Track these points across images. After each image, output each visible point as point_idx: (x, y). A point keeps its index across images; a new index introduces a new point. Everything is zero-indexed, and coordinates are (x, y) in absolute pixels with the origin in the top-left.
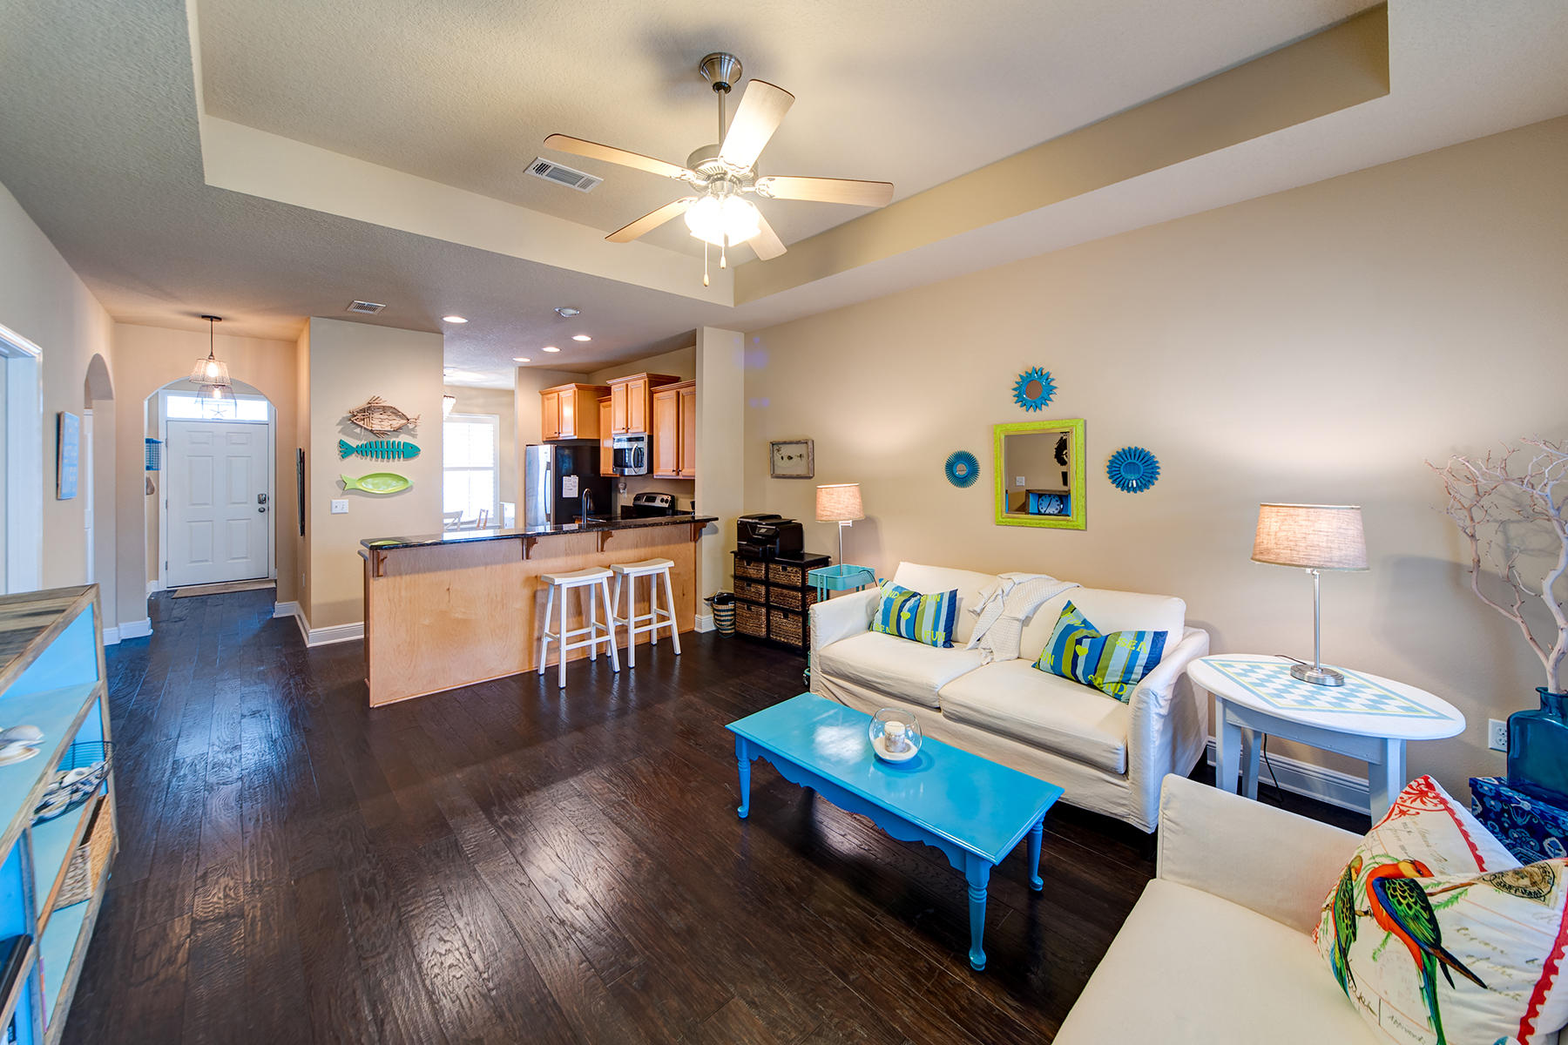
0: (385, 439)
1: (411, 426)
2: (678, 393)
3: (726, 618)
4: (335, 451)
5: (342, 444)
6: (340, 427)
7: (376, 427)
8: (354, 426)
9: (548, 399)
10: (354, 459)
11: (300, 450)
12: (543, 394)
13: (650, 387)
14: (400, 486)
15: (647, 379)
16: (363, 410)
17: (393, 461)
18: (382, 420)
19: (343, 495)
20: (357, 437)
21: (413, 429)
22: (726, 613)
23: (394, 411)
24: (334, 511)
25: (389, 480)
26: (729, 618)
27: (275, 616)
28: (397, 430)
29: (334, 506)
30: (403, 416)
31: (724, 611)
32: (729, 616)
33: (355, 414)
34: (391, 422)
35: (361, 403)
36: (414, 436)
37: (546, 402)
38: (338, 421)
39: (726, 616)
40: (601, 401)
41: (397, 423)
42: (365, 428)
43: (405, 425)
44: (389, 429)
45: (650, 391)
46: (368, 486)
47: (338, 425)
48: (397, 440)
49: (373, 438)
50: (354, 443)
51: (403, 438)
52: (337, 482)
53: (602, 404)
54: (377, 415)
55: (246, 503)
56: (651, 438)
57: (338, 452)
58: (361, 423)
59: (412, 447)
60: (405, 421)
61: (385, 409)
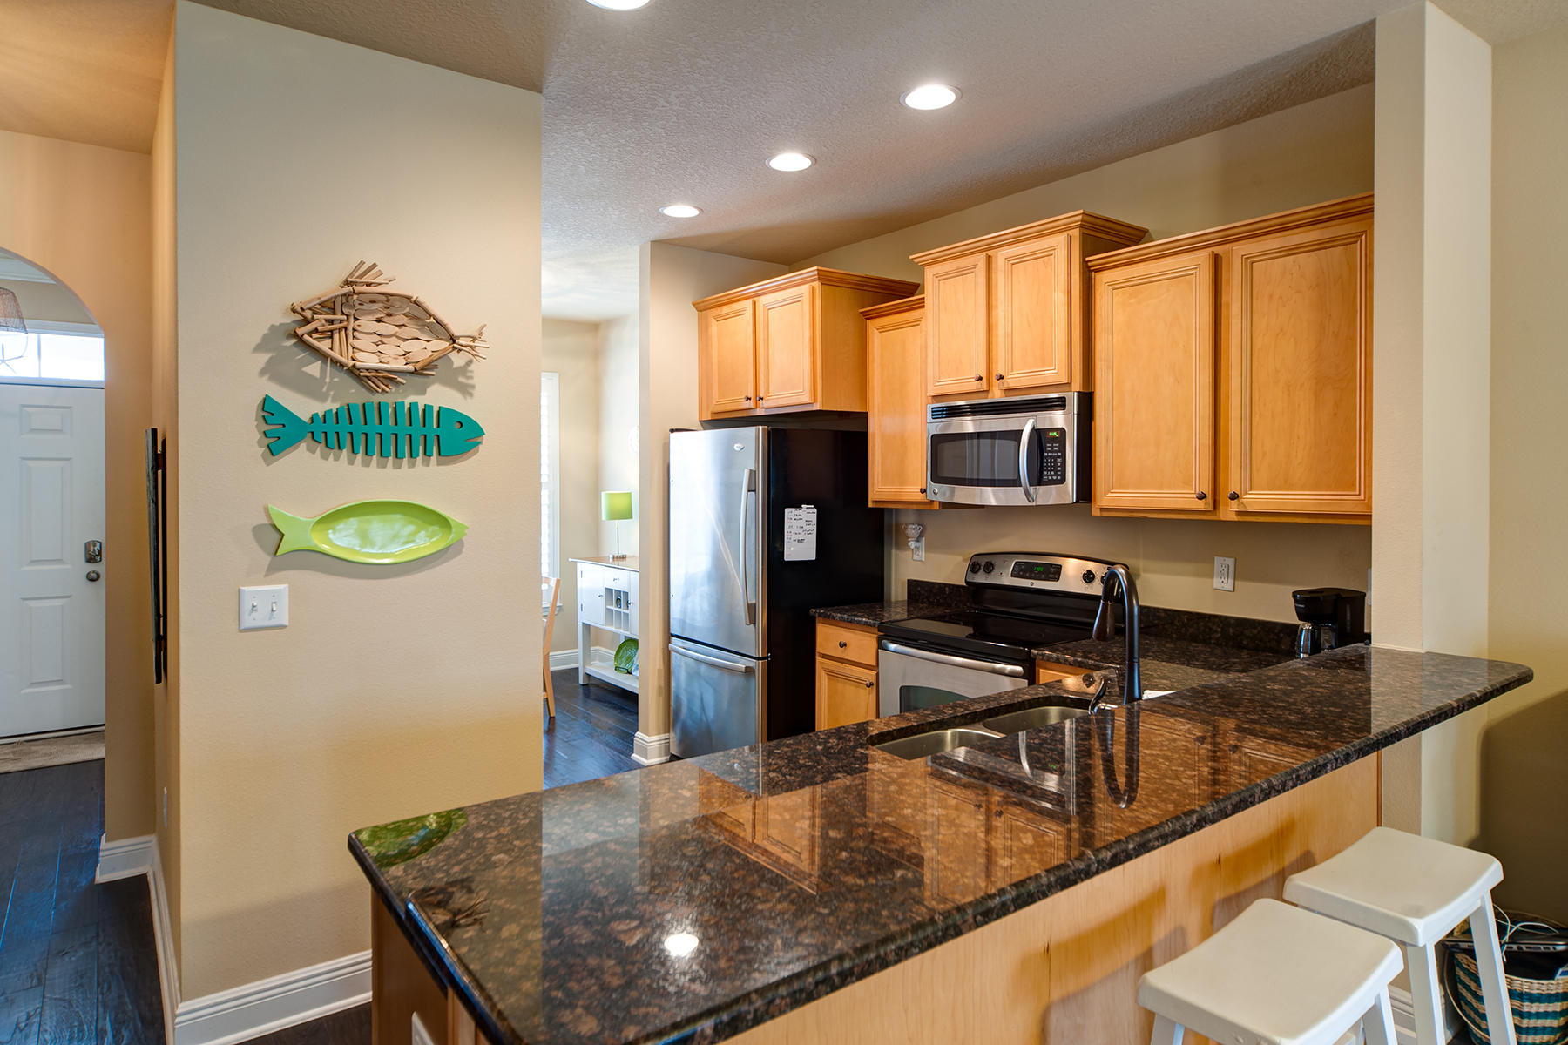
0: (390, 397)
1: (458, 360)
2: (1217, 261)
3: (1540, 1023)
4: (249, 433)
5: (269, 410)
6: (264, 358)
7: (368, 360)
8: (303, 355)
9: (720, 319)
10: (302, 458)
11: (154, 432)
12: (701, 307)
13: (1084, 254)
14: (425, 543)
15: (1076, 233)
16: (329, 306)
17: (412, 465)
18: (381, 339)
19: (272, 569)
20: (310, 388)
21: (464, 370)
22: (1542, 1008)
23: (418, 312)
24: (248, 621)
25: (401, 525)
26: (1548, 1022)
27: (100, 878)
28: (422, 372)
29: (246, 607)
30: (438, 328)
31: (1538, 998)
32: (1555, 1015)
33: (308, 314)
34: (406, 346)
35: (322, 282)
36: (466, 390)
37: (714, 327)
38: (257, 339)
39: (1538, 1015)
40: (869, 316)
41: (424, 348)
42: (335, 362)
43: (444, 355)
44: (399, 365)
45: (1084, 264)
46: (341, 541)
47: (259, 348)
48: (421, 401)
49: (355, 394)
50: (303, 407)
51: (438, 396)
52: (257, 530)
53: (871, 324)
54: (367, 324)
55: (60, 561)
56: (1087, 402)
57: (258, 436)
58: (324, 346)
59: (462, 422)
60: (444, 344)
61: (391, 304)
